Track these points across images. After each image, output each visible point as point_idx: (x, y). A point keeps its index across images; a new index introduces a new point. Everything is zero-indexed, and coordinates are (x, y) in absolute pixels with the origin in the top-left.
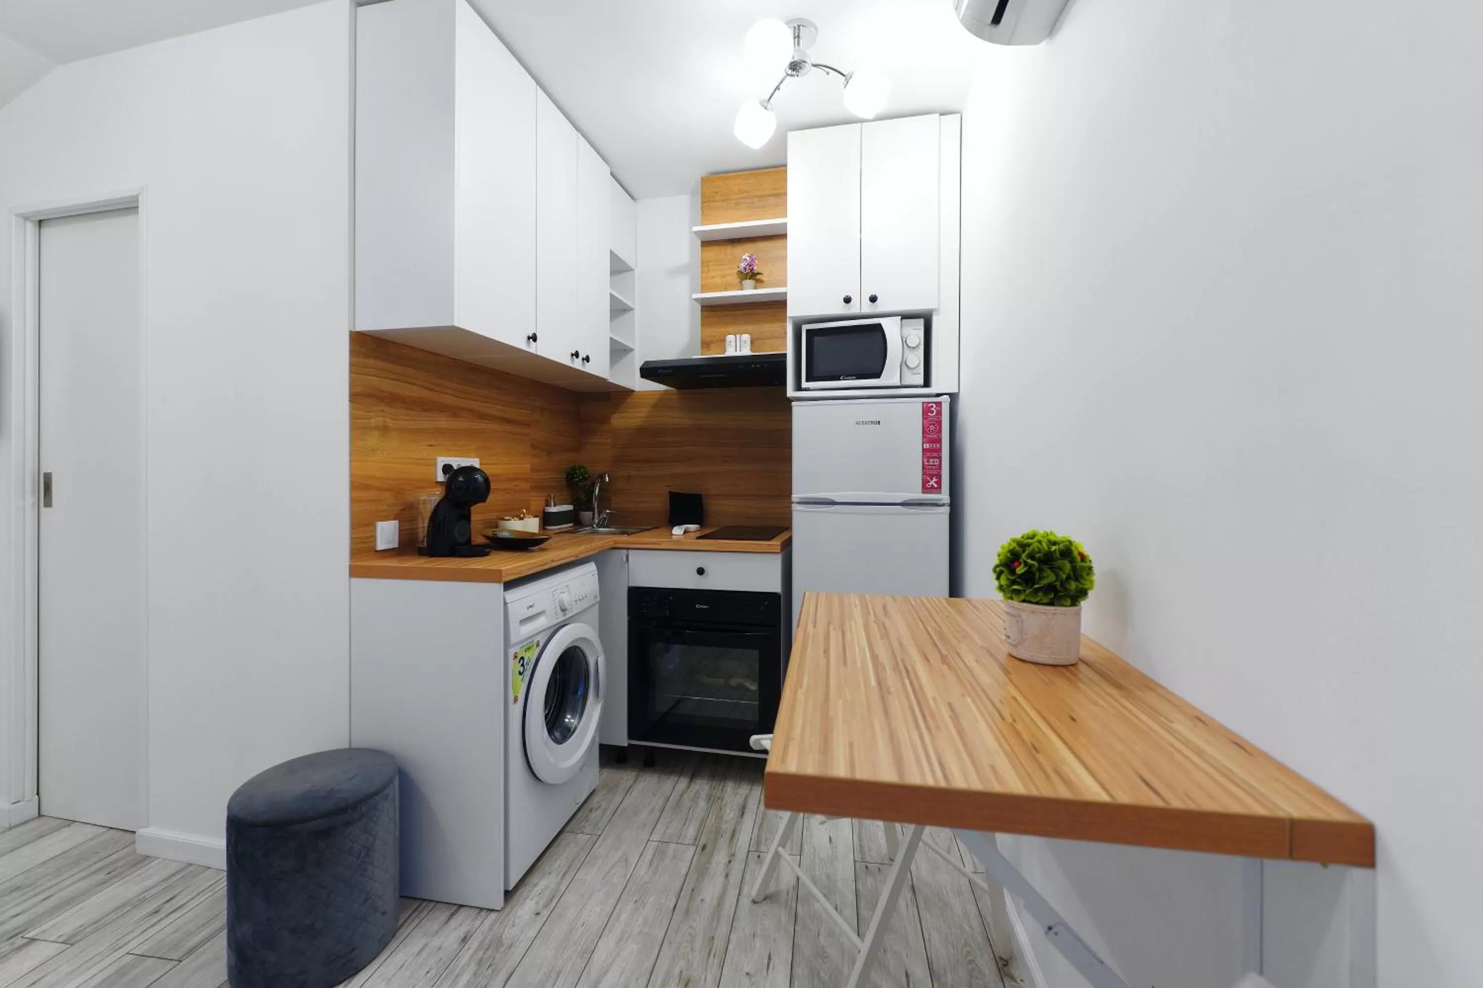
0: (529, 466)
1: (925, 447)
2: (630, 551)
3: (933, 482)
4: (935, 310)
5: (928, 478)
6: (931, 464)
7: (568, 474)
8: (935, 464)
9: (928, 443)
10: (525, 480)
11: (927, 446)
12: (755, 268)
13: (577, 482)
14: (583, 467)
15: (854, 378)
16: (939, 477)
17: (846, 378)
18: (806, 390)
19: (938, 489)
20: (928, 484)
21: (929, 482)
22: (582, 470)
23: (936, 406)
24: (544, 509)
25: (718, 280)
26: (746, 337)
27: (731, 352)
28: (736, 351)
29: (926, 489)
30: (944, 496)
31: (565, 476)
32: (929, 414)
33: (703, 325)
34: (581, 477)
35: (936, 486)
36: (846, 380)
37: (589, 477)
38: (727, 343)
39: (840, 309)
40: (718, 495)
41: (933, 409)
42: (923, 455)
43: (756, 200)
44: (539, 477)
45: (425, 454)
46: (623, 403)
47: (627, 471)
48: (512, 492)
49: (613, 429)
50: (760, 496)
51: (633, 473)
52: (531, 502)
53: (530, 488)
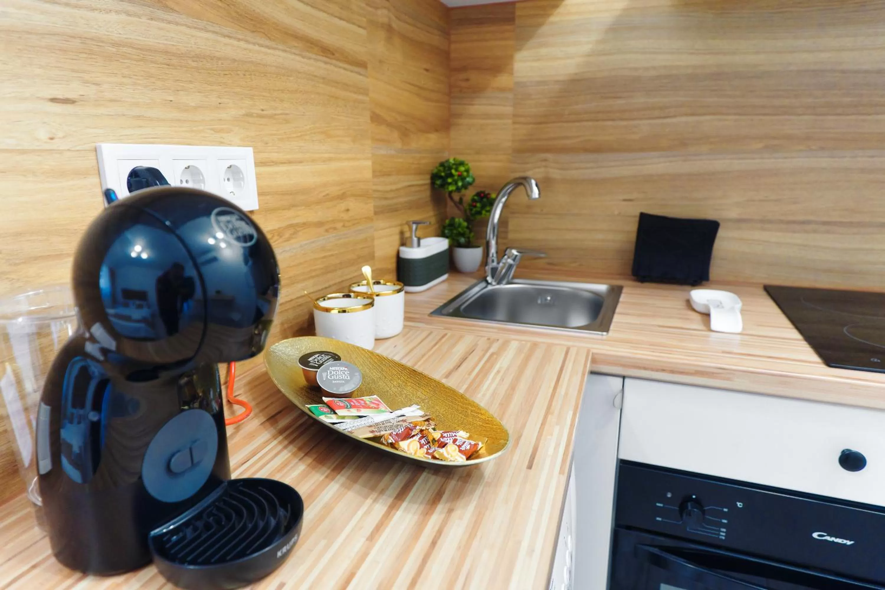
0: (369, 163)
2: (628, 381)
7: (434, 177)
10: (364, 195)
13: (450, 193)
14: (462, 163)
22: (462, 169)
24: (398, 253)
31: (427, 180)
34: (460, 184)
37: (474, 180)
40: (739, 221)
44: (389, 188)
45: (43, 134)
46: (540, 25)
47: (542, 170)
48: (339, 225)
49: (517, 84)
50: (851, 224)
51: (555, 174)
52: (376, 242)
53: (372, 213)
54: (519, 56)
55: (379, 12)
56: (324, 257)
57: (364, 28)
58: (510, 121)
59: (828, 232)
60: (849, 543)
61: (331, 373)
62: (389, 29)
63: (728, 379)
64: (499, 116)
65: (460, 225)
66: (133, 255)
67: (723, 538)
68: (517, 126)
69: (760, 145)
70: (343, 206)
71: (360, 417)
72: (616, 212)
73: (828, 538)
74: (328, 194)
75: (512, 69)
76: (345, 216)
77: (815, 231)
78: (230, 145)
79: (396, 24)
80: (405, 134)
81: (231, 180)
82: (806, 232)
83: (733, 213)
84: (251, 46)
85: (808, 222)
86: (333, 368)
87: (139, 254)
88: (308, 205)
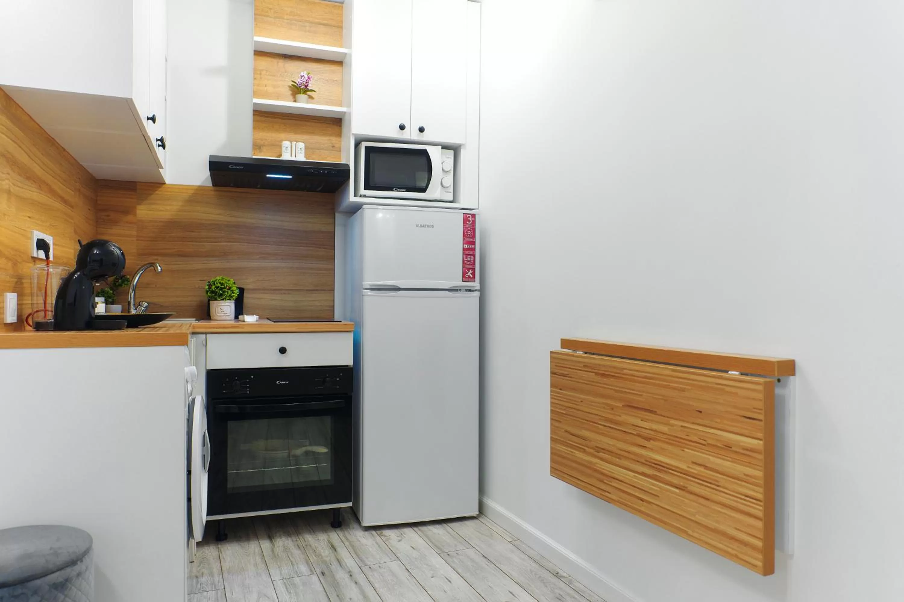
1: (464, 247)
2: (208, 335)
3: (469, 274)
4: (463, 145)
5: (466, 270)
6: (468, 260)
8: (471, 260)
9: (466, 244)
11: (466, 246)
12: (310, 85)
15: (405, 190)
16: (474, 269)
17: (398, 190)
18: (365, 196)
19: (472, 279)
20: (466, 275)
21: (467, 273)
23: (472, 218)
25: (270, 89)
26: (301, 145)
27: (286, 156)
28: (291, 156)
29: (465, 278)
30: (476, 285)
32: (467, 222)
33: (254, 128)
35: (471, 276)
36: (398, 191)
38: (284, 149)
39: (395, 134)
41: (470, 219)
42: (464, 253)
43: (307, 24)
46: (151, 194)
49: (138, 220)
50: (296, 290)
54: (139, 207)
58: (135, 239)
59: (289, 294)
60: (287, 382)
62: (79, 190)
63: (243, 328)
64: (127, 236)
65: (108, 292)
66: (95, 253)
67: (249, 393)
69: (258, 257)
72: (197, 286)
73: (281, 382)
75: (136, 213)
77: (284, 294)
82: (281, 294)
83: (251, 287)
85: (282, 290)
87: (96, 252)
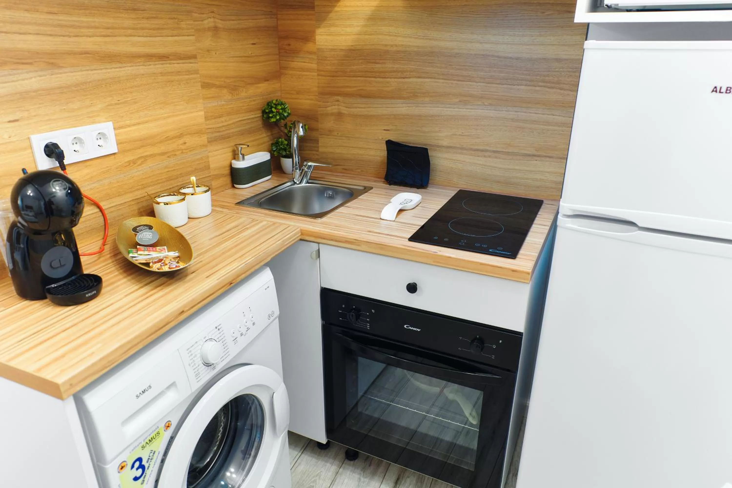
0: (202, 113)
22: (279, 107)
24: (231, 164)
34: (279, 115)
40: (449, 147)
44: (221, 125)
45: (6, 136)
46: (330, 12)
47: (336, 107)
48: (177, 153)
49: (318, 49)
50: (508, 153)
51: (344, 110)
52: (210, 159)
53: (206, 142)
54: (318, 31)
55: (206, 22)
56: (168, 172)
57: (193, 35)
58: (316, 74)
59: (496, 157)
60: (419, 330)
61: (143, 235)
62: (215, 29)
64: (308, 70)
67: (369, 328)
68: (320, 77)
69: (457, 100)
70: (181, 141)
71: (149, 255)
72: (380, 138)
73: (410, 328)
74: (168, 136)
75: (315, 40)
76: (183, 147)
77: (489, 157)
78: (99, 122)
79: (220, 24)
80: (233, 89)
81: (102, 139)
82: (485, 156)
83: (445, 143)
84: (109, 70)
85: (486, 151)
86: (145, 233)
87: (30, 194)
88: (153, 145)
